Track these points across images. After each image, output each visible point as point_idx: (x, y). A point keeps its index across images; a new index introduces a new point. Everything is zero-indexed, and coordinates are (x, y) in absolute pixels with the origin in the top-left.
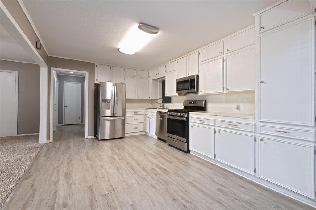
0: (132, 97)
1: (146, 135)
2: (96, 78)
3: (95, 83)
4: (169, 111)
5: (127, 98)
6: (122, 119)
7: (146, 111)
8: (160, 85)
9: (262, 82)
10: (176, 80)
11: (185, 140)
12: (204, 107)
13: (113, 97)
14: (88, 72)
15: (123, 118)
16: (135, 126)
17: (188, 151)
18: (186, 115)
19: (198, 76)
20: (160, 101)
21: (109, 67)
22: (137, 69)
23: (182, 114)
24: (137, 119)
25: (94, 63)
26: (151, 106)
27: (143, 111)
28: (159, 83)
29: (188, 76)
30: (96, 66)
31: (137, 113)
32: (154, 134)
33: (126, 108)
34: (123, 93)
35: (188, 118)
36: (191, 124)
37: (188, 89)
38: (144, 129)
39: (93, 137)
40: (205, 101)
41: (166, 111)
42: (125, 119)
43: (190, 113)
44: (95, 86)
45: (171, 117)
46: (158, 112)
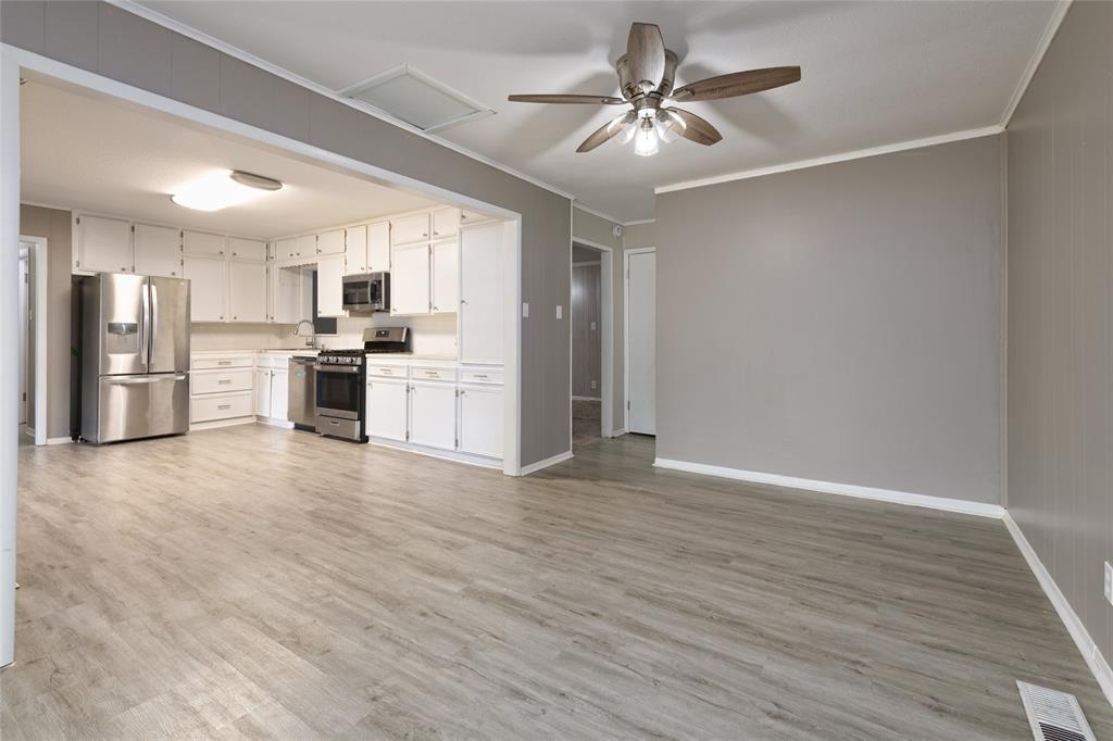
0: (213, 318)
1: (260, 423)
2: (75, 258)
3: (74, 273)
4: (323, 353)
5: (194, 318)
6: (177, 381)
7: (259, 358)
8: (304, 282)
9: (463, 302)
10: (343, 278)
11: (355, 415)
12: (404, 343)
13: (147, 317)
14: (45, 239)
15: (183, 378)
16: (222, 402)
17: (364, 439)
18: (359, 361)
19: (387, 276)
20: (307, 330)
21: (128, 227)
22: (227, 235)
23: (348, 360)
24: (228, 382)
25: (70, 213)
26: (276, 342)
27: (249, 358)
28: (301, 277)
29: (370, 272)
30: (78, 221)
31: (228, 363)
32: (285, 417)
33: (191, 348)
34: (176, 306)
35: (363, 368)
36: (368, 379)
37: (367, 303)
38: (254, 411)
39: (69, 439)
40: (408, 330)
41: (314, 354)
42: (186, 383)
43: (367, 355)
44: (73, 282)
45: (327, 368)
46: (295, 358)
